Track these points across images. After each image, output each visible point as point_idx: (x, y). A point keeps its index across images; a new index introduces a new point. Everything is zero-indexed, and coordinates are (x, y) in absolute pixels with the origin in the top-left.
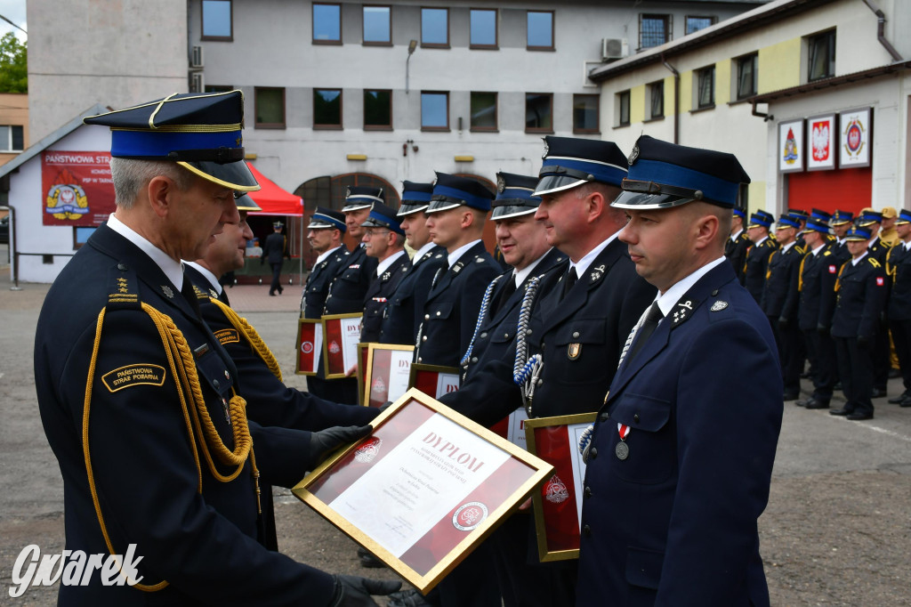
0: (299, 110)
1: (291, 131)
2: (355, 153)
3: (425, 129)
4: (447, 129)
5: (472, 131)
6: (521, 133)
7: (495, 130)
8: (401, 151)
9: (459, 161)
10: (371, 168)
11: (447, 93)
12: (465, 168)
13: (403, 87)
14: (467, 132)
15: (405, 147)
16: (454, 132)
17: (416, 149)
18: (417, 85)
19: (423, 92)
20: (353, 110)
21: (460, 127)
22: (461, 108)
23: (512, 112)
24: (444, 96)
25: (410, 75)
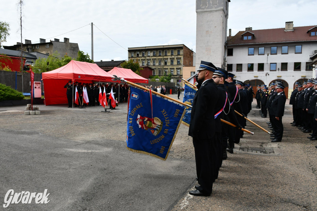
0: (245, 68)
1: (243, 72)
2: (256, 76)
3: (270, 71)
4: (276, 71)
5: (281, 71)
6: (293, 71)
7: (287, 71)
8: (265, 75)
9: (278, 77)
10: (259, 78)
11: (276, 63)
12: (279, 78)
13: (266, 62)
14: (280, 71)
15: (266, 74)
16: (277, 71)
17: (269, 75)
18: (269, 62)
19: (271, 63)
20: (256, 67)
21: (279, 70)
22: (279, 66)
23: (291, 67)
24: (276, 64)
25: (268, 60)
